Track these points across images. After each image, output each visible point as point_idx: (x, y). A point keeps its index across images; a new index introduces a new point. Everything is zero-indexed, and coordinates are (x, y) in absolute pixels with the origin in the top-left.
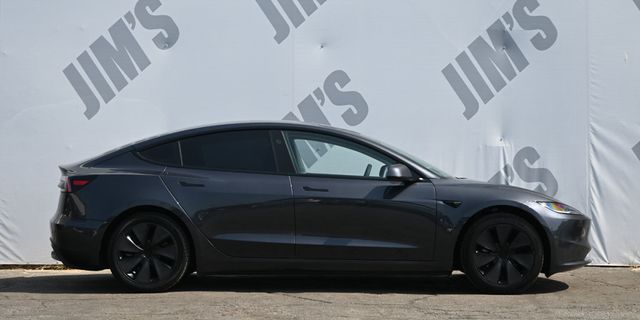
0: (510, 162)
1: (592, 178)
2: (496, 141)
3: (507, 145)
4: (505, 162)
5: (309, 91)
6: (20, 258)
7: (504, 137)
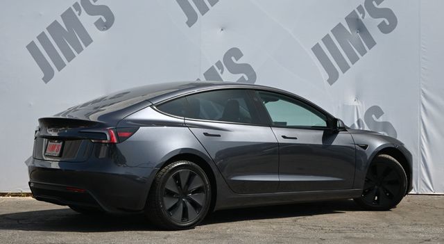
0: (362, 117)
1: (422, 129)
2: (351, 101)
3: (360, 104)
4: (358, 117)
5: (212, 63)
7: (357, 99)
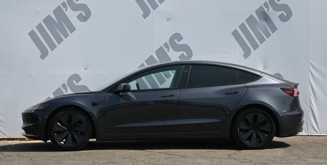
1: (311, 89)
6: (6, 135)
7: (265, 68)
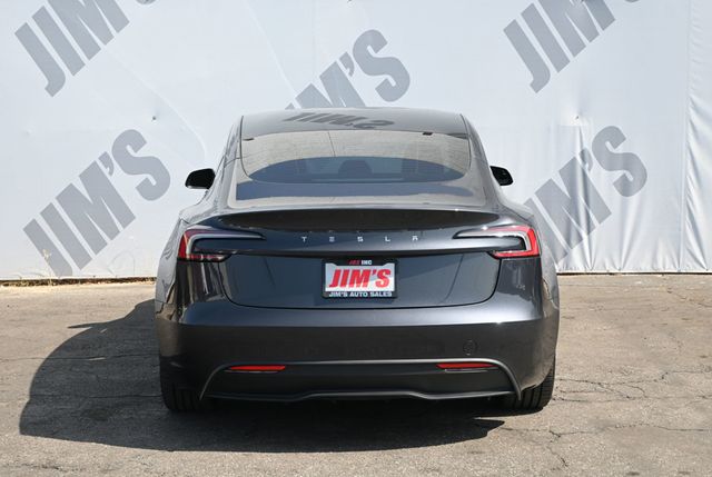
0: (588, 146)
1: (690, 165)
2: (571, 119)
3: (586, 123)
4: (582, 145)
